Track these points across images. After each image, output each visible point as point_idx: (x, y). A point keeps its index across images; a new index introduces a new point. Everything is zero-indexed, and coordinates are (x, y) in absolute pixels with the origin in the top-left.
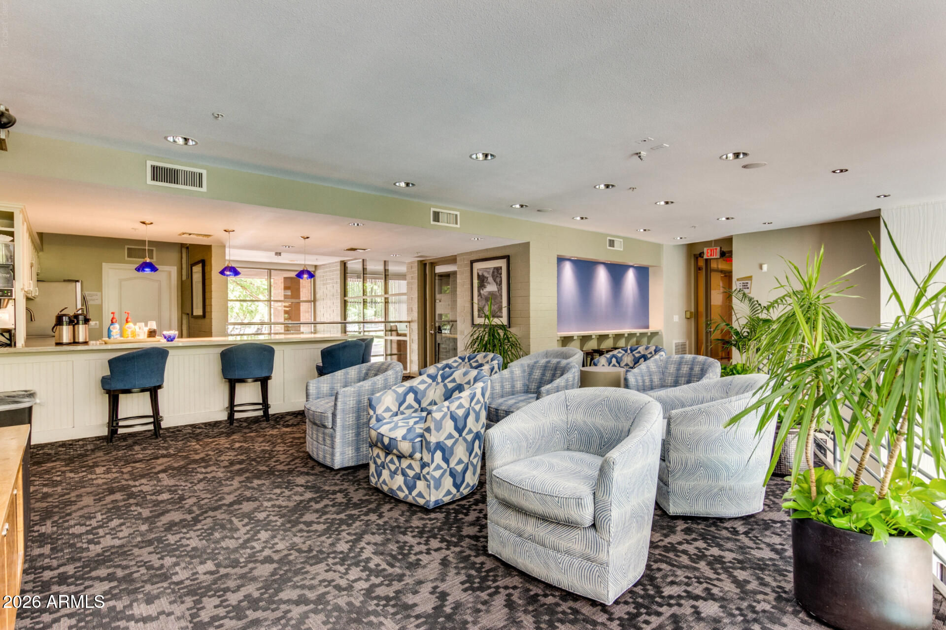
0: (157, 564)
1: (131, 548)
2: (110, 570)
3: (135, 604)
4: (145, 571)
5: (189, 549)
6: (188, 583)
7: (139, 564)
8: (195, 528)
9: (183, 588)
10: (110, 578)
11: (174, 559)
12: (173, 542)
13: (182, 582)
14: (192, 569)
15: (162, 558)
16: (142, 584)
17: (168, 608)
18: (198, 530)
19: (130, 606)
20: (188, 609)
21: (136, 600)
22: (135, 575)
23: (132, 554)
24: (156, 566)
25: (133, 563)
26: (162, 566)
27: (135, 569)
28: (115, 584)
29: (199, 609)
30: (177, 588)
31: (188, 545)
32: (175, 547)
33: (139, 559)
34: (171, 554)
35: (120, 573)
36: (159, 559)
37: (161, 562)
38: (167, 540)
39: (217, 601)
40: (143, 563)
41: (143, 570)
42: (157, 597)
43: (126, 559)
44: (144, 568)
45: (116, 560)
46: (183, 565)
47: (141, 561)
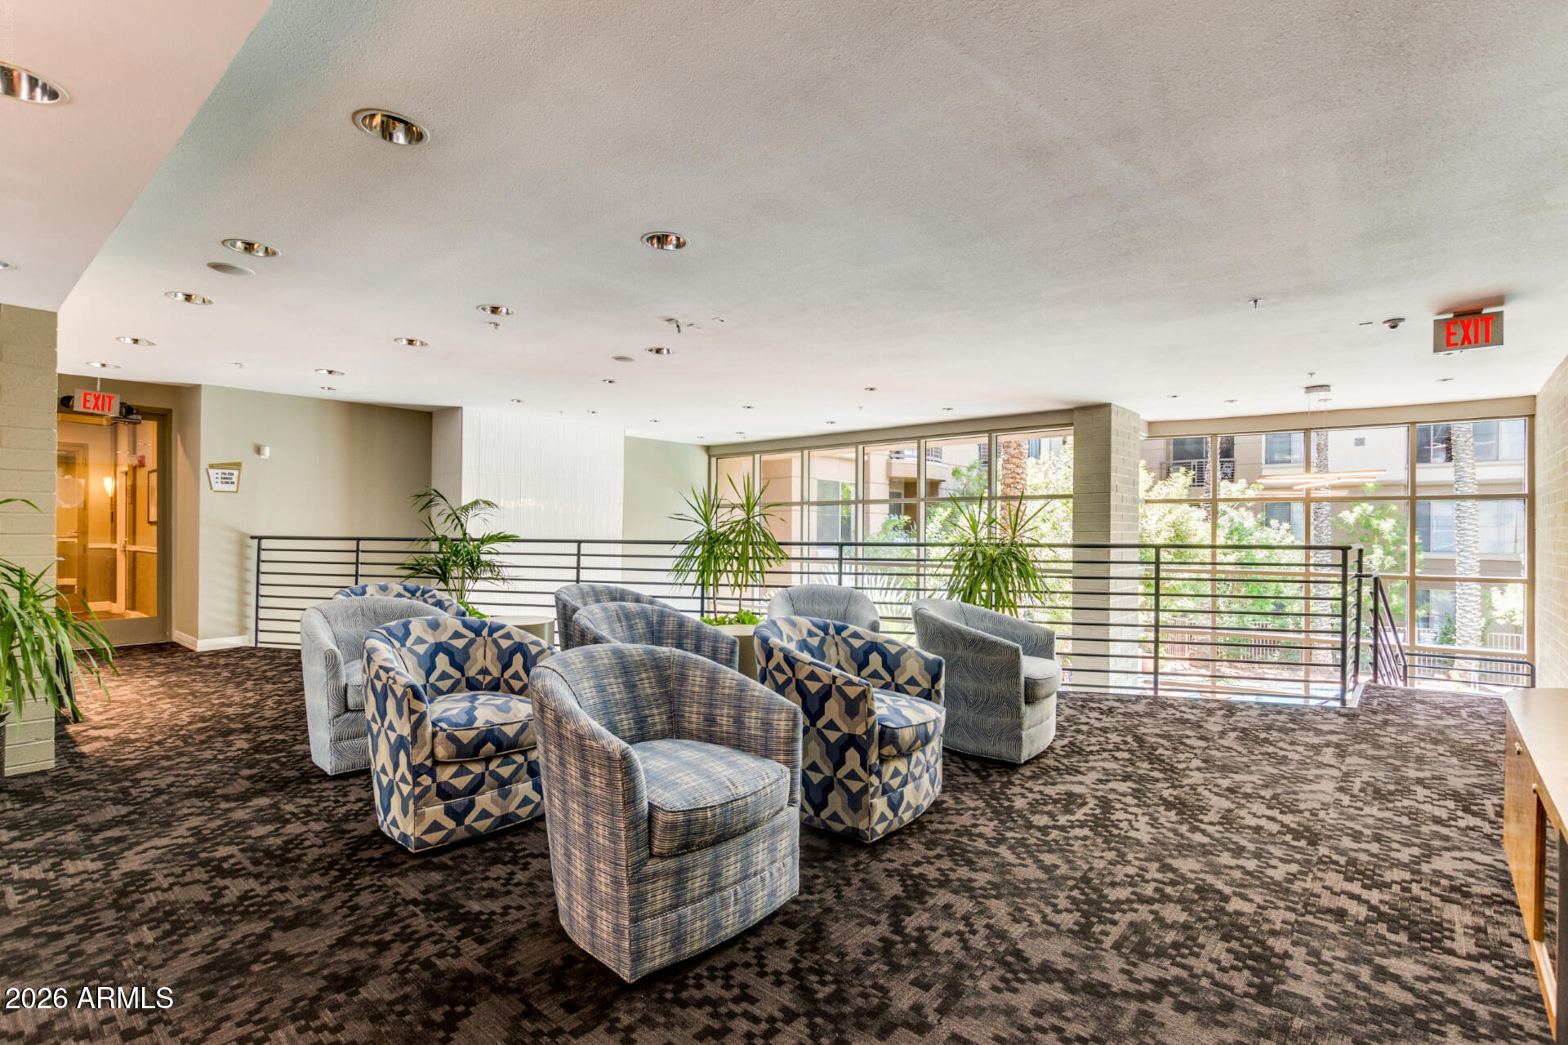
0: (1299, 953)
1: (1324, 1011)
2: (1378, 987)
3: (1361, 918)
4: (1325, 952)
5: (1234, 944)
6: (1282, 904)
7: (1327, 968)
8: (1184, 974)
9: (1292, 901)
10: (1381, 974)
11: (1271, 941)
12: (1246, 973)
13: (1288, 909)
14: (1261, 914)
15: (1286, 955)
16: (1339, 936)
17: (1326, 894)
18: (1183, 967)
19: (1368, 920)
20: (1305, 881)
21: (1357, 922)
22: (1342, 954)
23: (1328, 997)
24: (1303, 950)
25: (1336, 977)
26: (1295, 944)
27: (1338, 965)
28: (1378, 960)
29: (1294, 875)
30: (1299, 907)
31: (1229, 951)
32: (1250, 962)
33: (1323, 979)
34: (1268, 953)
35: (1365, 974)
36: (1290, 957)
37: (1291, 950)
38: (1250, 985)
39: (1270, 872)
40: (1321, 967)
41: (1327, 955)
42: (1329, 911)
43: (1345, 992)
44: (1323, 958)
45: (1362, 1003)
46: (1266, 927)
47: (1320, 972)
